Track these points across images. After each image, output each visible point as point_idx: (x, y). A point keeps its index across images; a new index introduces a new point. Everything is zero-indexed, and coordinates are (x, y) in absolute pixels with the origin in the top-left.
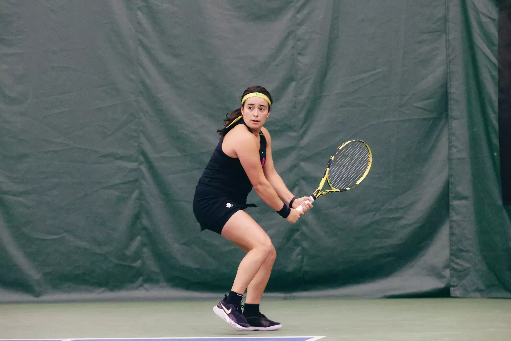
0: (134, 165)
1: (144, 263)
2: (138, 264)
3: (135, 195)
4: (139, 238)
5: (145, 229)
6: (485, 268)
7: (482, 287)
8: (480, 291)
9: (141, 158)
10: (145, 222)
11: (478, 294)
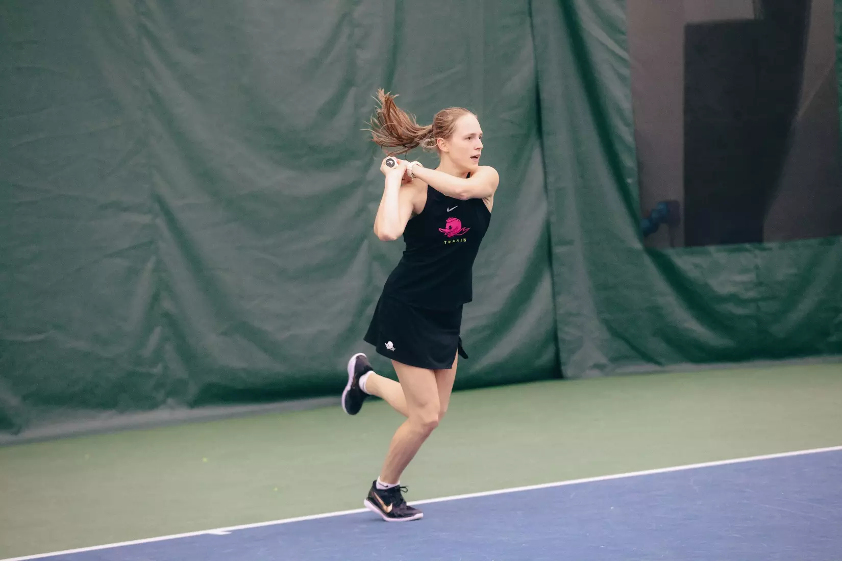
0: (146, 219)
1: (166, 368)
2: (158, 370)
3: (150, 265)
4: (158, 330)
5: (167, 315)
6: (606, 335)
7: (603, 360)
8: (599, 367)
9: (157, 207)
10: (167, 305)
11: (596, 372)
